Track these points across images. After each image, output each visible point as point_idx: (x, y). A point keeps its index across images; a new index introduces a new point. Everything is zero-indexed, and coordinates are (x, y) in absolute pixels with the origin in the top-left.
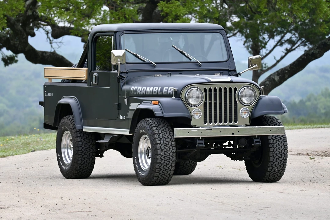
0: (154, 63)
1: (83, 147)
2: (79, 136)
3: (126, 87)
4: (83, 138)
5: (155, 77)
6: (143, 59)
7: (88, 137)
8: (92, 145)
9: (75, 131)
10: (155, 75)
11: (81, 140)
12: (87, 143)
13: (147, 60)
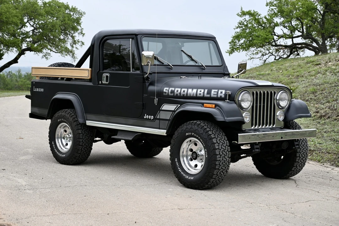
0: (171, 66)
1: (83, 139)
2: (80, 129)
3: (151, 88)
4: (83, 130)
5: (181, 79)
6: (162, 61)
7: (87, 129)
8: (90, 137)
9: (76, 124)
10: (181, 77)
11: (82, 132)
12: (87, 135)
13: (166, 62)
